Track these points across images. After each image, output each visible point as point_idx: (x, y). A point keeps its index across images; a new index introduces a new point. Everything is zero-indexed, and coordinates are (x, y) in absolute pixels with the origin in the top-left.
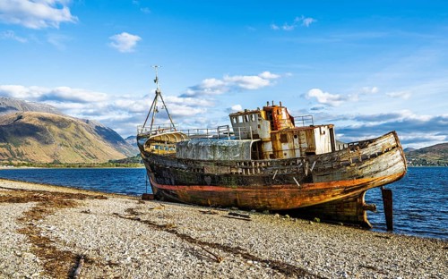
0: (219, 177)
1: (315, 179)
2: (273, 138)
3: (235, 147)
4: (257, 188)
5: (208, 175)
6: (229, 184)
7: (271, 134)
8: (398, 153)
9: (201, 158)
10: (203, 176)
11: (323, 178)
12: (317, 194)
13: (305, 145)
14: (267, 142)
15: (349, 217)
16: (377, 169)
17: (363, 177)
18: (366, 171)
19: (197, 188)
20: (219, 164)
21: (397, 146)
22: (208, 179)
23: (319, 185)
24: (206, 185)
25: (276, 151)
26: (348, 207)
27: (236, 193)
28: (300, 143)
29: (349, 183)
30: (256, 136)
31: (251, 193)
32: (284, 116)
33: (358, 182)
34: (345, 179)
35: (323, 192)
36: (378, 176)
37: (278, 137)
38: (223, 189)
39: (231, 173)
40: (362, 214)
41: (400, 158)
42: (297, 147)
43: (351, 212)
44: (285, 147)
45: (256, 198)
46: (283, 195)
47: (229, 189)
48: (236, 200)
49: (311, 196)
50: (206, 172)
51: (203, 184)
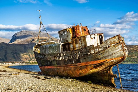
0: (51, 61)
1: (81, 61)
2: (72, 42)
3: (56, 47)
5: (49, 61)
6: (54, 65)
7: (72, 40)
8: (120, 46)
9: (46, 53)
10: (47, 61)
11: (84, 60)
12: (83, 69)
13: (83, 44)
14: (71, 43)
15: (106, 81)
16: (107, 55)
17: (100, 59)
18: (102, 56)
19: (46, 67)
20: (51, 55)
21: (120, 42)
22: (49, 63)
23: (83, 64)
24: (48, 66)
25: (74, 48)
26: (105, 76)
27: (57, 69)
28: (82, 44)
29: (95, 62)
30: (67, 41)
31: (61, 69)
32: (81, 29)
33: (99, 62)
34: (92, 61)
35: (85, 67)
36: (108, 58)
37: (74, 42)
38: (53, 67)
39: (55, 59)
40: (111, 79)
41: (121, 49)
42: (81, 46)
43: (106, 78)
44: (77, 46)
45: (63, 71)
46: (71, 69)
47: (55, 67)
48: (57, 72)
49: (81, 70)
50: (48, 59)
51: (47, 65)
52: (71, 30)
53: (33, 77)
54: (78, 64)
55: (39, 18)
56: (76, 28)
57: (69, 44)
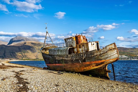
0: (60, 60)
1: (86, 61)
3: (64, 50)
4: (70, 64)
5: (57, 60)
6: (62, 63)
7: (76, 45)
8: (115, 51)
9: (55, 54)
10: (56, 60)
11: (89, 60)
12: (88, 66)
13: (86, 49)
14: (75, 48)
15: (102, 75)
16: (107, 57)
17: (102, 60)
18: (103, 58)
19: (54, 65)
20: (60, 56)
21: (115, 48)
22: (57, 61)
23: (88, 63)
24: (57, 63)
25: (78, 51)
26: (102, 71)
27: (64, 66)
28: (84, 48)
29: (97, 62)
30: (72, 46)
31: (69, 66)
32: (82, 38)
33: (100, 62)
34: (96, 61)
35: (89, 65)
36: (107, 59)
37: (78, 47)
38: (61, 65)
39: (63, 59)
40: (106, 74)
41: (116, 53)
42: (84, 49)
43: (103, 73)
44: (80, 49)
45: (70, 68)
46: (77, 67)
47: (63, 65)
48: (65, 68)
49: (86, 67)
50: (57, 59)
51: (56, 63)
52: (74, 38)
53: (49, 72)
54: (84, 63)
55: (46, 28)
56: (78, 37)
57: (73, 48)
